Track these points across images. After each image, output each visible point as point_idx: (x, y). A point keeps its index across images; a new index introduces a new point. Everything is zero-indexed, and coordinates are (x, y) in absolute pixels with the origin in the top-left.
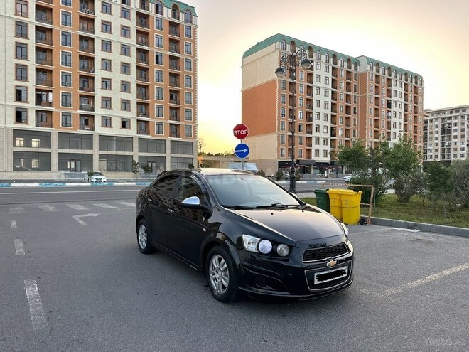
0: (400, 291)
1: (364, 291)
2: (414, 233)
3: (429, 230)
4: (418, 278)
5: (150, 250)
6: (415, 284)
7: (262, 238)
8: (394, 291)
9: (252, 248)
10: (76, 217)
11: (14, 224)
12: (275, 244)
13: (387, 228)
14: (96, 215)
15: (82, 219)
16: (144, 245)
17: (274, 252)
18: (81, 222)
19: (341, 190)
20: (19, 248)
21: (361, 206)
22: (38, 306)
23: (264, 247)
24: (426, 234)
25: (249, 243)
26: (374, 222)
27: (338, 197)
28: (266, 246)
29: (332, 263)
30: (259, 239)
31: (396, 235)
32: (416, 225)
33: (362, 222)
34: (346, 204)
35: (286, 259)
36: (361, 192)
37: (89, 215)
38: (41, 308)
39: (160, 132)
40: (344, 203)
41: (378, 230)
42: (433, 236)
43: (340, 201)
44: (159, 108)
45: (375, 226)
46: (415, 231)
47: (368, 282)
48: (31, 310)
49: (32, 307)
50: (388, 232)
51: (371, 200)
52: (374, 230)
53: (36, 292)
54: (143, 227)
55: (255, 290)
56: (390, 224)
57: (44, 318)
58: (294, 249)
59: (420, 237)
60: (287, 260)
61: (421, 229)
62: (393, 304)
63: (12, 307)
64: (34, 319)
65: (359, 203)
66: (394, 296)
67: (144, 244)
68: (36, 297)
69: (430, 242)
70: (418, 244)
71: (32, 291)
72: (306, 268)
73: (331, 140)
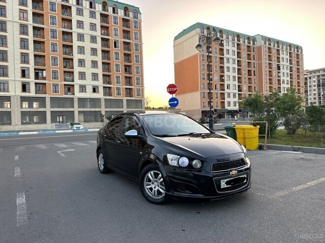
0: (287, 193)
1: (259, 194)
2: (299, 154)
3: (310, 152)
4: (301, 184)
5: (107, 171)
6: (298, 188)
7: (182, 156)
8: (282, 193)
9: (174, 163)
10: (59, 152)
11: (17, 157)
12: (191, 159)
13: (278, 152)
14: (73, 150)
15: (63, 153)
16: (102, 168)
17: (190, 166)
18: (62, 155)
19: (244, 126)
20: (18, 172)
22: (23, 210)
23: (183, 162)
24: (308, 154)
25: (172, 160)
26: (269, 148)
27: (242, 131)
28: (185, 161)
29: (234, 172)
30: (179, 157)
31: (284, 156)
32: (299, 149)
33: (260, 148)
34: (248, 135)
35: (200, 170)
36: (258, 127)
37: (68, 150)
38: (25, 211)
39: (119, 94)
40: (246, 134)
41: (272, 153)
42: (313, 156)
43: (244, 134)
44: (118, 77)
45: (270, 150)
46: (299, 152)
47: (263, 188)
48: (18, 212)
49: (19, 211)
50: (279, 154)
51: (266, 132)
52: (269, 153)
53: (24, 200)
54: (101, 155)
55: (176, 194)
56: (281, 149)
57: (26, 218)
58: (205, 163)
59: (302, 157)
60: (201, 171)
61: (304, 151)
62: (280, 202)
63: (5, 211)
64: (19, 219)
65: (258, 135)
66: (282, 197)
67: (103, 167)
68: (23, 204)
69: (311, 160)
70: (302, 161)
71: (21, 200)
72: (214, 177)
73: (239, 94)
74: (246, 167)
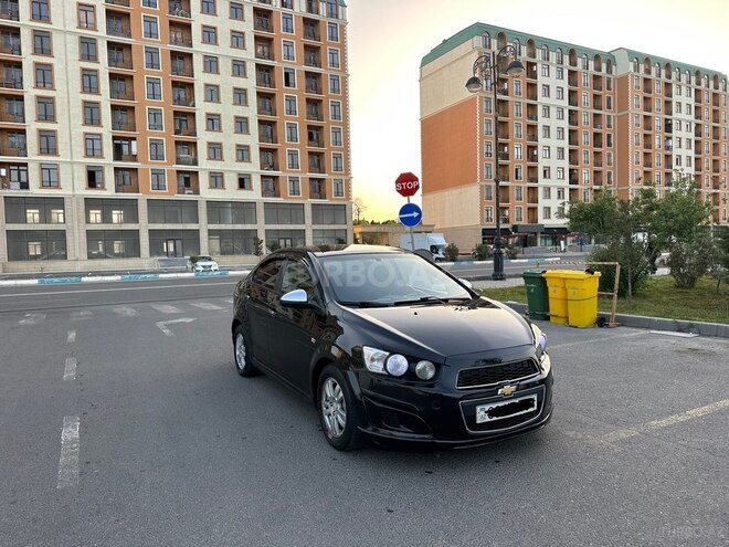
0: (635, 433)
1: (572, 434)
2: (689, 339)
3: (715, 333)
4: (673, 413)
5: (251, 372)
6: (664, 422)
7: (393, 352)
8: (623, 434)
9: (377, 367)
10: (160, 324)
11: (72, 335)
12: (413, 360)
13: (642, 332)
14: (191, 320)
15: (168, 326)
16: (242, 364)
17: (410, 373)
18: (166, 331)
19: (566, 272)
20: (70, 370)
21: (599, 296)
22: (72, 454)
23: (397, 366)
24: (709, 339)
25: (372, 360)
26: (622, 322)
27: (560, 284)
28: (399, 364)
29: (508, 389)
30: (387, 354)
31: (653, 343)
32: (691, 326)
33: (601, 322)
34: (574, 293)
35: (431, 383)
36: (598, 274)
37: (180, 320)
38: (76, 458)
39: (295, 192)
40: (570, 292)
41: (626, 335)
42: (719, 344)
43: (565, 288)
44: (293, 154)
45: (625, 329)
46: (691, 335)
47: (584, 419)
48: (62, 459)
49: (65, 455)
50: (641, 338)
51: (616, 287)
52: (619, 335)
53: (76, 434)
54: (240, 338)
55: (383, 433)
56: (649, 325)
57: (76, 471)
58: (444, 369)
59: (695, 345)
60: (433, 386)
61: (701, 332)
62: (615, 454)
63: (37, 455)
64: (63, 473)
65: (596, 293)
66: (622, 442)
67: (243, 362)
68: (73, 441)
69: (712, 354)
70: (690, 357)
71: (71, 433)
72: (462, 399)
73: (570, 190)
74: (538, 377)
